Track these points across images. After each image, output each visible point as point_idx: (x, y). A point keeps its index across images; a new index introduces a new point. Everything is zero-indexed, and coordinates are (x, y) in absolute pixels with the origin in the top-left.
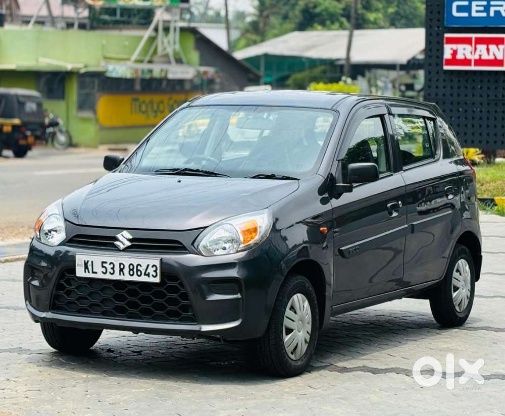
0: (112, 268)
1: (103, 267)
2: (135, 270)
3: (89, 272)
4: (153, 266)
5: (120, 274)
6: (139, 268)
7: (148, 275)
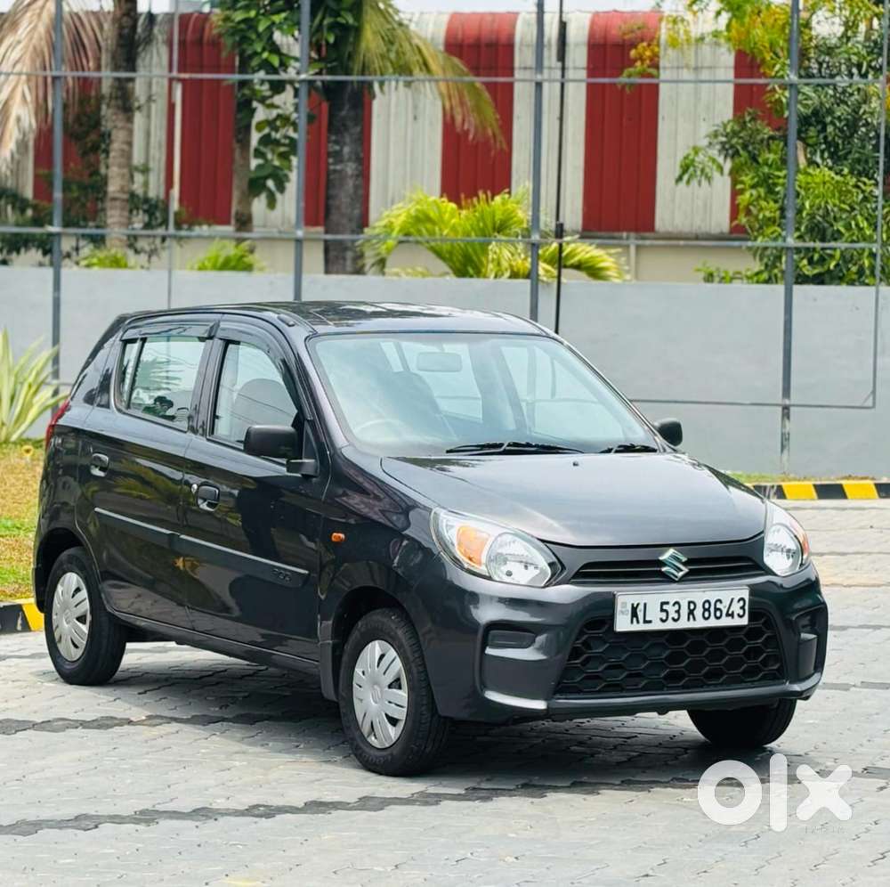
0: (676, 612)
1: (662, 610)
2: (712, 610)
3: (638, 622)
4: (739, 601)
5: (689, 619)
6: (719, 605)
7: (732, 615)
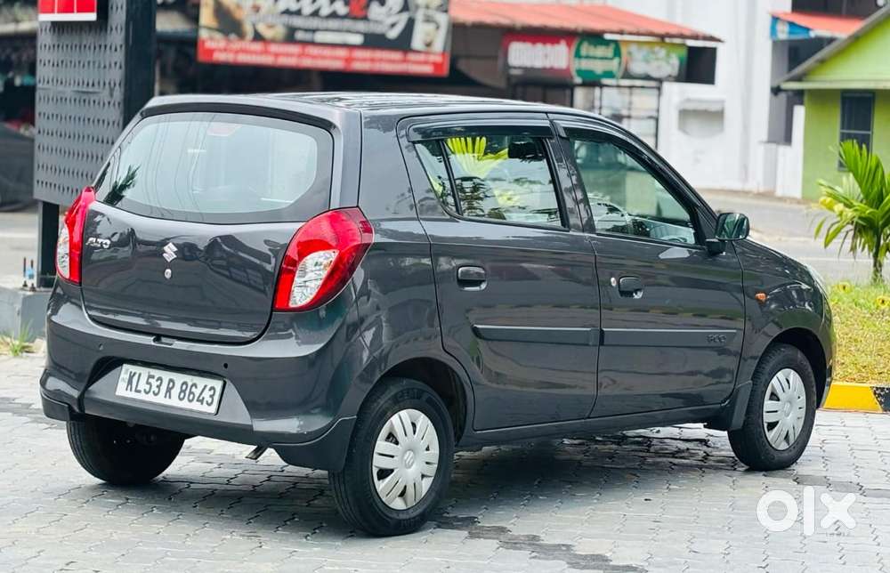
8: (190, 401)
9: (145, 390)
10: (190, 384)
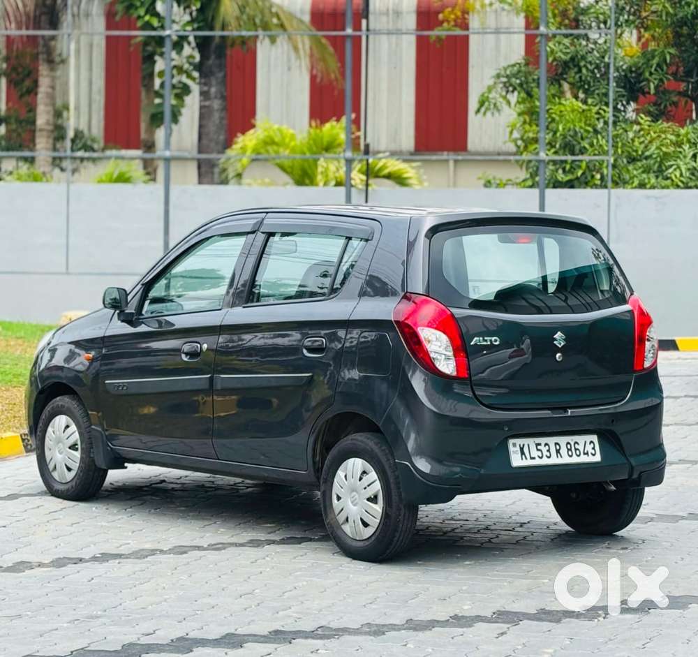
8: (579, 456)
9: (539, 457)
10: (572, 444)
